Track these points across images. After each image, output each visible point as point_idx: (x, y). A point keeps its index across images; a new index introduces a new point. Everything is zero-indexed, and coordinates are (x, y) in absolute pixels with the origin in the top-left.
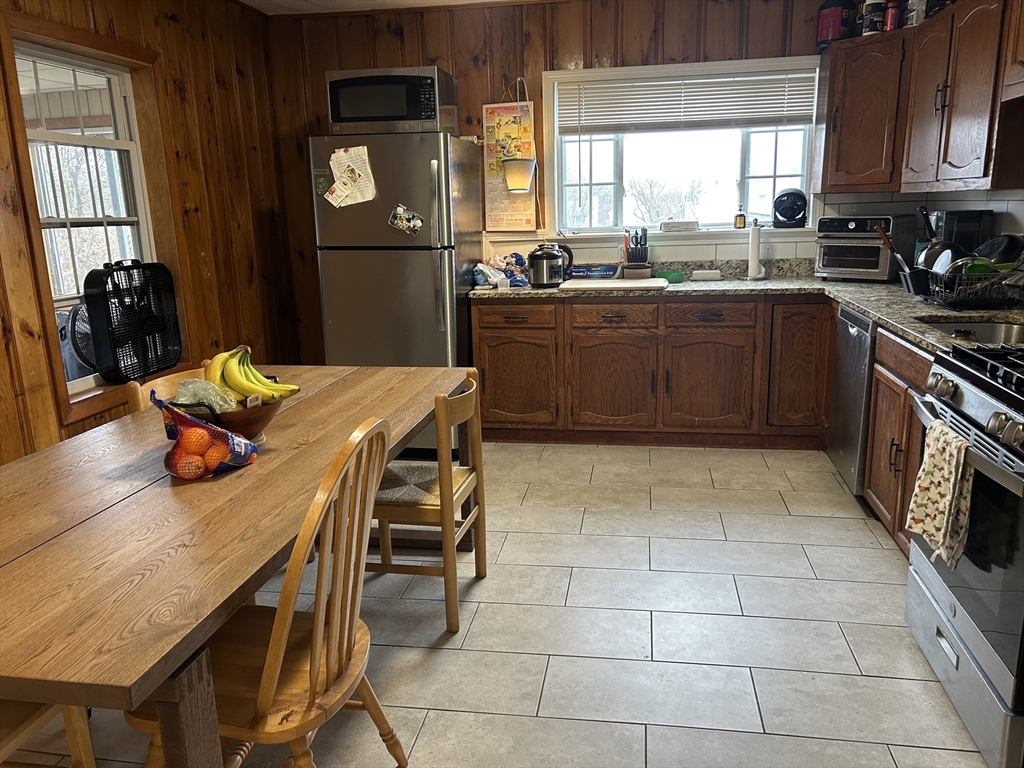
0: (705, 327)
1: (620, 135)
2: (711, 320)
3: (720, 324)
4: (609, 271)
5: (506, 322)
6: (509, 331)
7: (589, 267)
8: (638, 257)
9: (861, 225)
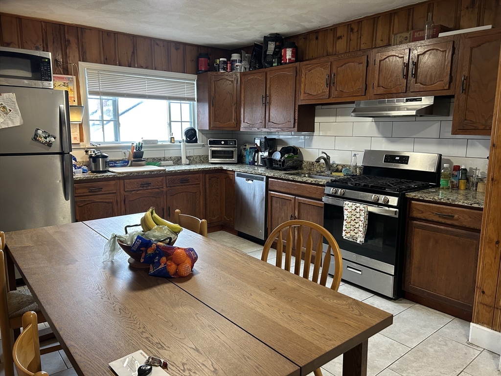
0: (182, 186)
2: (184, 182)
3: (188, 184)
4: (125, 163)
5: (89, 192)
6: (90, 197)
7: (115, 162)
8: (138, 156)
9: (226, 143)
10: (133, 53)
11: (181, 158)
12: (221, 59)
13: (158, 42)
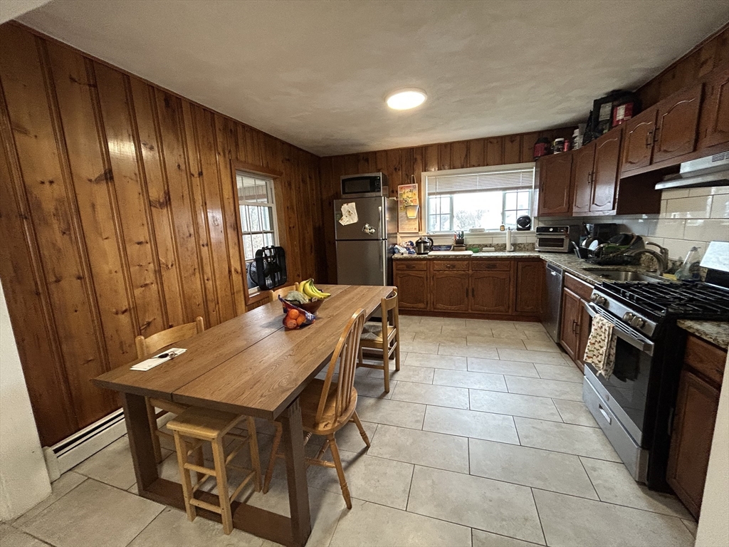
0: (489, 271)
1: (452, 195)
2: (491, 268)
3: (495, 269)
4: (448, 248)
5: (407, 268)
6: (408, 271)
7: (440, 246)
8: (460, 243)
9: (555, 230)
10: (466, 155)
11: (505, 244)
12: (557, 140)
13: (492, 140)
